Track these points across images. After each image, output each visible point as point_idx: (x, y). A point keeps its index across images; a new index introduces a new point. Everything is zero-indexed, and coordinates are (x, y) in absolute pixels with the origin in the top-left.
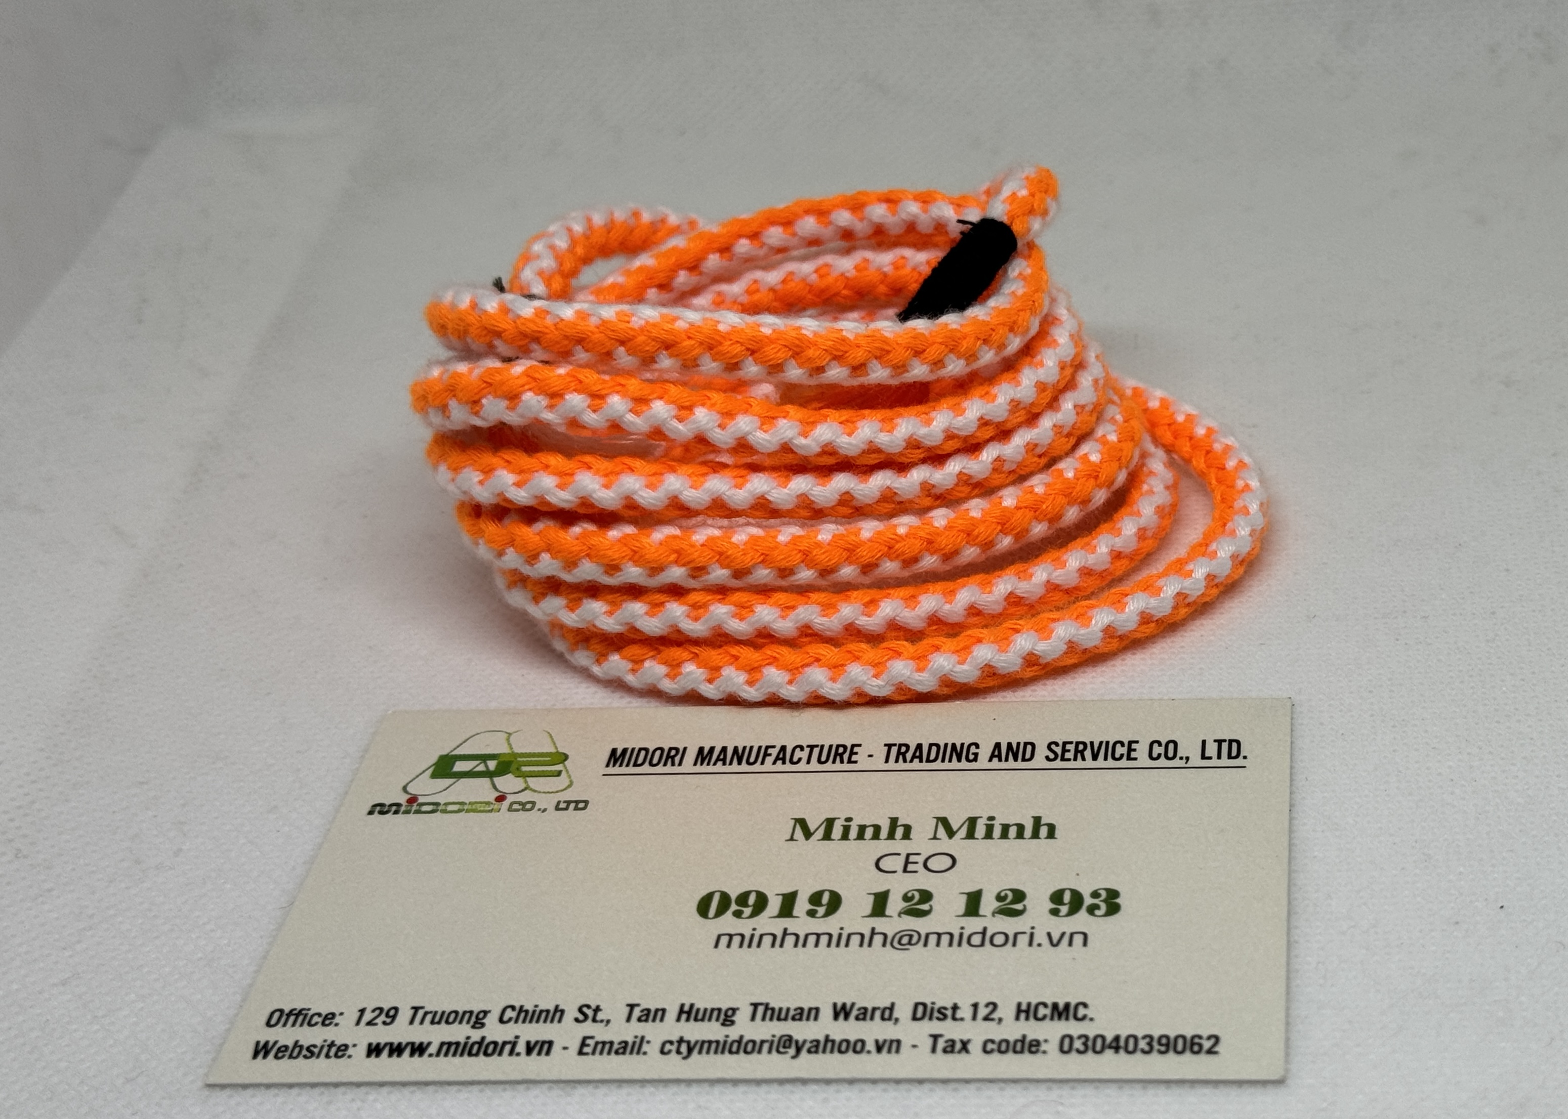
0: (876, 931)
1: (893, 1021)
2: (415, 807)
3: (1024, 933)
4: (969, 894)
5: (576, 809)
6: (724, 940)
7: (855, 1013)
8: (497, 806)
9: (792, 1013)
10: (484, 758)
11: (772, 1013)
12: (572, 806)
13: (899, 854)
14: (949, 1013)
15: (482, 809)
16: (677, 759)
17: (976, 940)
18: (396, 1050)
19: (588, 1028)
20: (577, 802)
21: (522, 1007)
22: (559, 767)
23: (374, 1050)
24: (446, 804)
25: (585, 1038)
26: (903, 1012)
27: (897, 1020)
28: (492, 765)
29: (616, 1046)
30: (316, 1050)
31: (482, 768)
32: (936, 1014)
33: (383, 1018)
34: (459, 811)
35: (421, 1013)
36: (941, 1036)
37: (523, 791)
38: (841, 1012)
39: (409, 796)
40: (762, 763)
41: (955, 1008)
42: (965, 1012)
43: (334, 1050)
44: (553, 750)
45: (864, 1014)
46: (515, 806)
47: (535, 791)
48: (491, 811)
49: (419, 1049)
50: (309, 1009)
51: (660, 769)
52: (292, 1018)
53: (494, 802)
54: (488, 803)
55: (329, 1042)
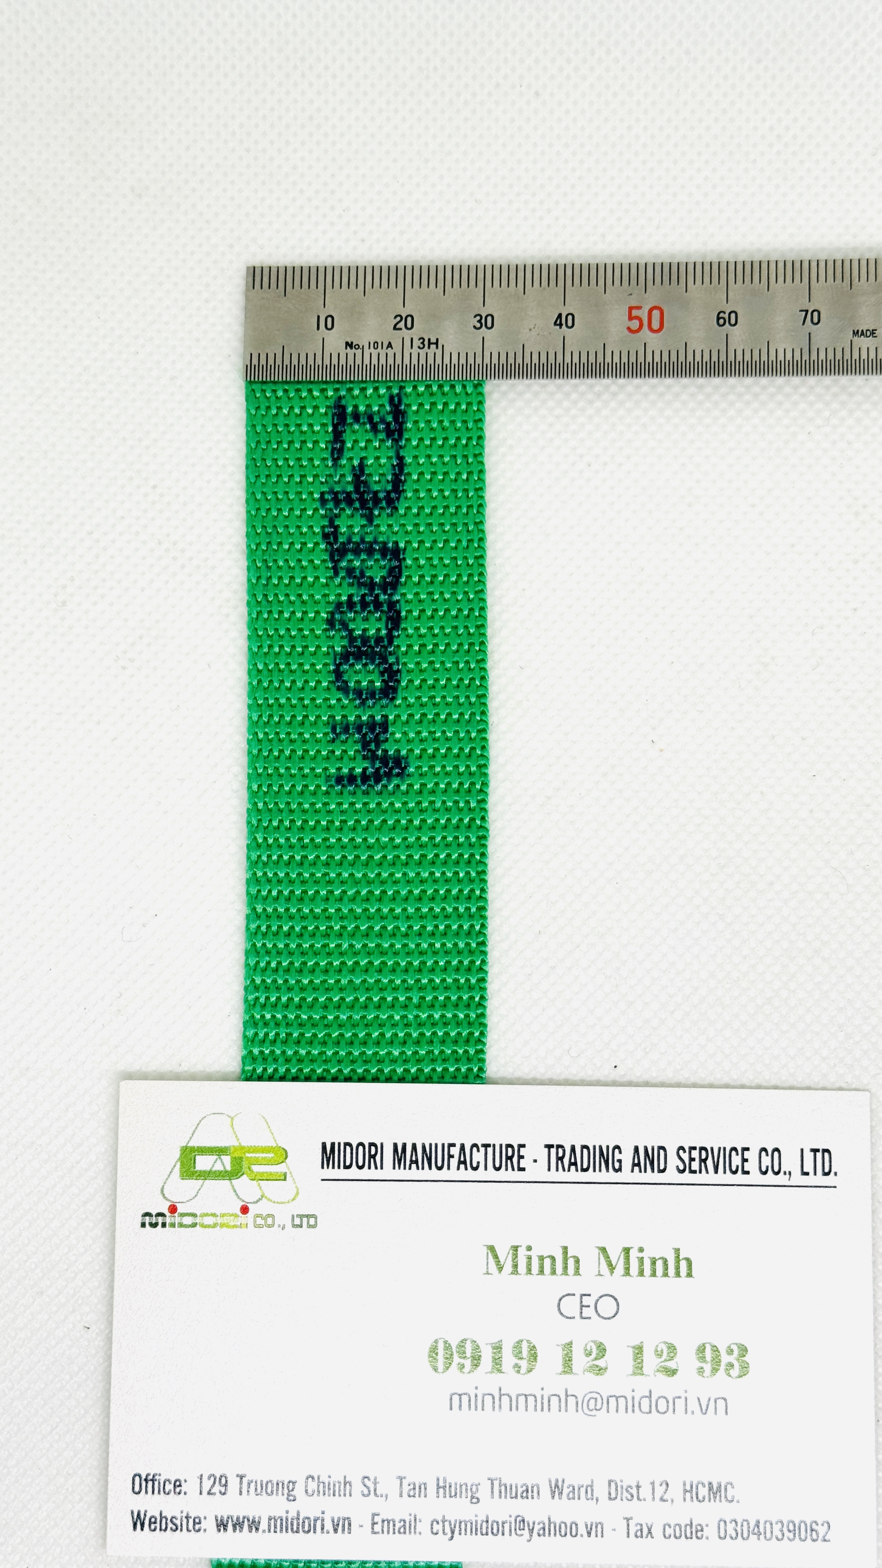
0: (569, 1393)
1: (595, 1500)
2: (177, 1220)
3: (680, 1397)
4: (634, 1347)
5: (309, 1226)
6: (456, 1399)
7: (566, 1491)
8: (243, 1219)
9: (520, 1490)
10: (220, 1151)
11: (507, 1491)
12: (305, 1220)
13: (574, 1295)
14: (634, 1491)
15: (232, 1224)
16: (378, 1158)
17: (645, 1403)
18: (238, 1525)
19: (373, 1504)
20: (307, 1216)
21: (319, 1478)
22: (281, 1168)
23: (221, 1525)
24: (201, 1216)
25: (374, 1515)
26: (601, 1490)
27: (597, 1500)
28: (227, 1160)
29: (398, 1525)
30: (178, 1522)
31: (218, 1167)
32: (625, 1494)
33: (217, 1489)
34: (215, 1226)
35: (245, 1480)
36: (631, 1518)
37: (260, 1199)
38: (556, 1489)
39: (170, 1204)
40: (449, 1168)
41: (638, 1487)
42: (646, 1492)
43: (191, 1521)
44: (274, 1145)
45: (574, 1493)
46: (259, 1221)
47: (269, 1200)
48: (240, 1226)
49: (254, 1525)
50: (160, 1475)
51: (365, 1173)
52: (150, 1483)
53: (241, 1215)
54: (236, 1216)
55: (184, 1515)
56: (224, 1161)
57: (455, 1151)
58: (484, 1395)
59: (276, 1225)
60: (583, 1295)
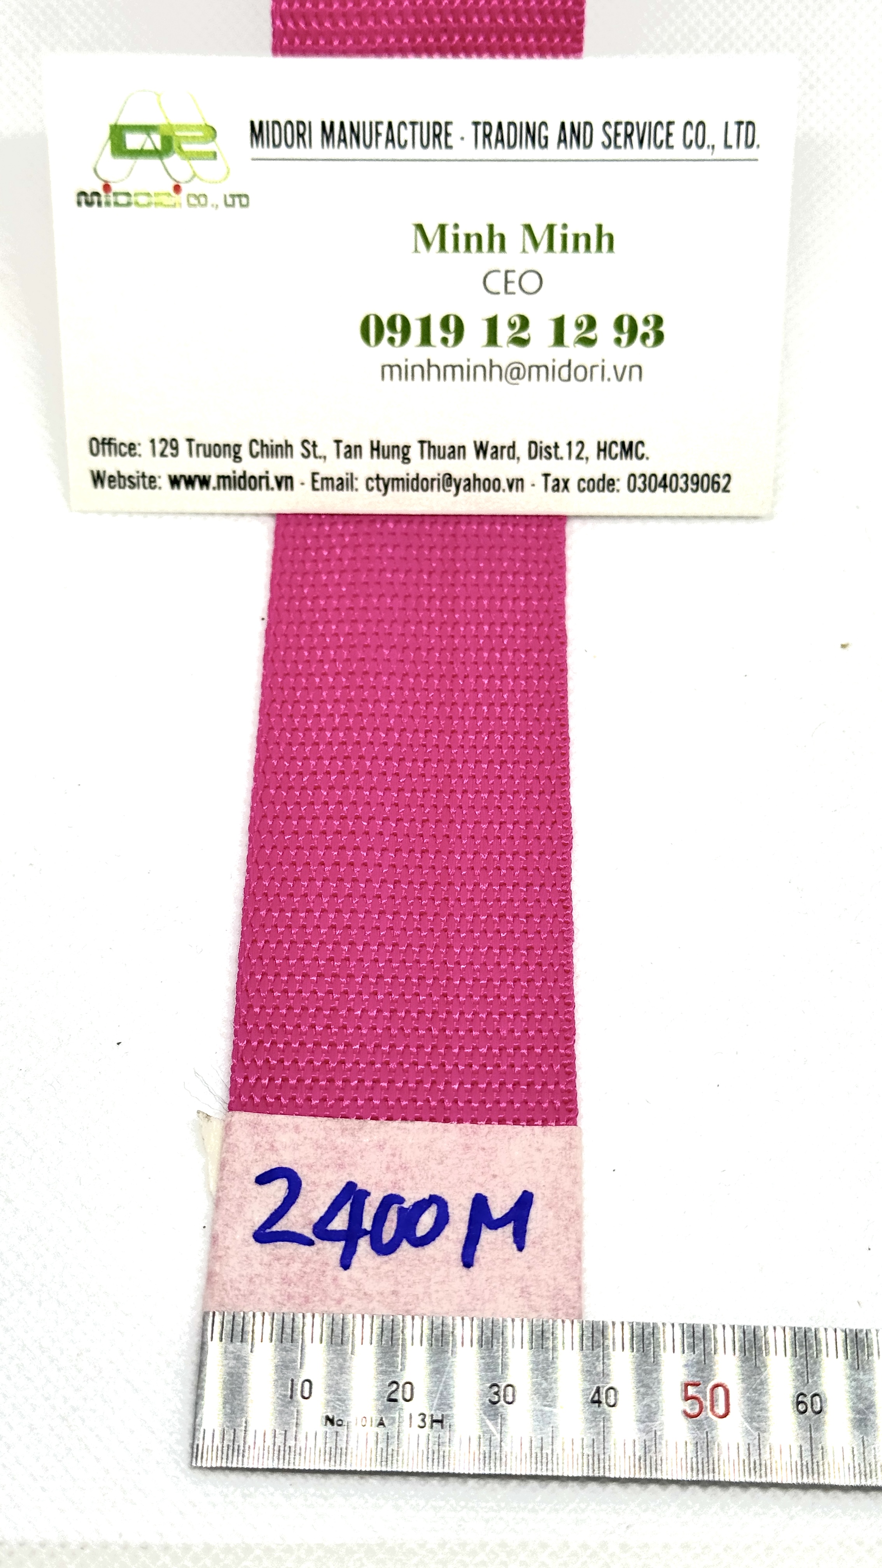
56: (153, 139)
57: (383, 129)
58: (413, 367)
59: (209, 204)
60: (507, 272)
